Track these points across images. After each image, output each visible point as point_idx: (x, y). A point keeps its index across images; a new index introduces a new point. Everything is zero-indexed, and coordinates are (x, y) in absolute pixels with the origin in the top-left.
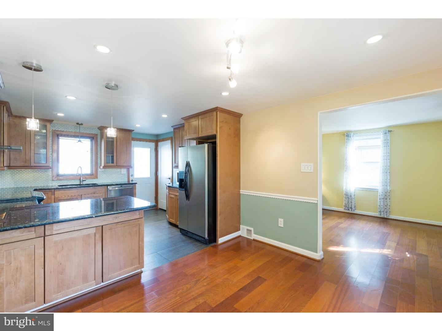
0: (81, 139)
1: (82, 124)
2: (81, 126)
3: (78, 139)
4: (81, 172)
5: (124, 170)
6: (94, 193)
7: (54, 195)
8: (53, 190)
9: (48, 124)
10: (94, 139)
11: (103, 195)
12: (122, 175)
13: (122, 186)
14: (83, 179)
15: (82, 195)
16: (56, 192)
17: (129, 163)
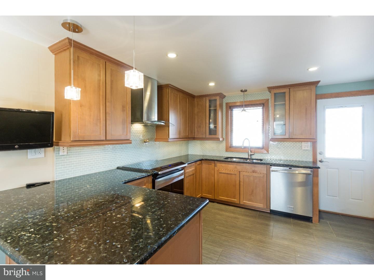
0: (245, 109)
1: (246, 91)
2: (245, 93)
3: (242, 109)
4: (249, 144)
5: (307, 145)
6: (254, 172)
7: (216, 167)
8: (216, 162)
9: (218, 98)
10: (265, 106)
11: (264, 176)
12: (304, 151)
13: (291, 169)
14: (251, 152)
15: (241, 172)
16: (218, 164)
17: (311, 135)
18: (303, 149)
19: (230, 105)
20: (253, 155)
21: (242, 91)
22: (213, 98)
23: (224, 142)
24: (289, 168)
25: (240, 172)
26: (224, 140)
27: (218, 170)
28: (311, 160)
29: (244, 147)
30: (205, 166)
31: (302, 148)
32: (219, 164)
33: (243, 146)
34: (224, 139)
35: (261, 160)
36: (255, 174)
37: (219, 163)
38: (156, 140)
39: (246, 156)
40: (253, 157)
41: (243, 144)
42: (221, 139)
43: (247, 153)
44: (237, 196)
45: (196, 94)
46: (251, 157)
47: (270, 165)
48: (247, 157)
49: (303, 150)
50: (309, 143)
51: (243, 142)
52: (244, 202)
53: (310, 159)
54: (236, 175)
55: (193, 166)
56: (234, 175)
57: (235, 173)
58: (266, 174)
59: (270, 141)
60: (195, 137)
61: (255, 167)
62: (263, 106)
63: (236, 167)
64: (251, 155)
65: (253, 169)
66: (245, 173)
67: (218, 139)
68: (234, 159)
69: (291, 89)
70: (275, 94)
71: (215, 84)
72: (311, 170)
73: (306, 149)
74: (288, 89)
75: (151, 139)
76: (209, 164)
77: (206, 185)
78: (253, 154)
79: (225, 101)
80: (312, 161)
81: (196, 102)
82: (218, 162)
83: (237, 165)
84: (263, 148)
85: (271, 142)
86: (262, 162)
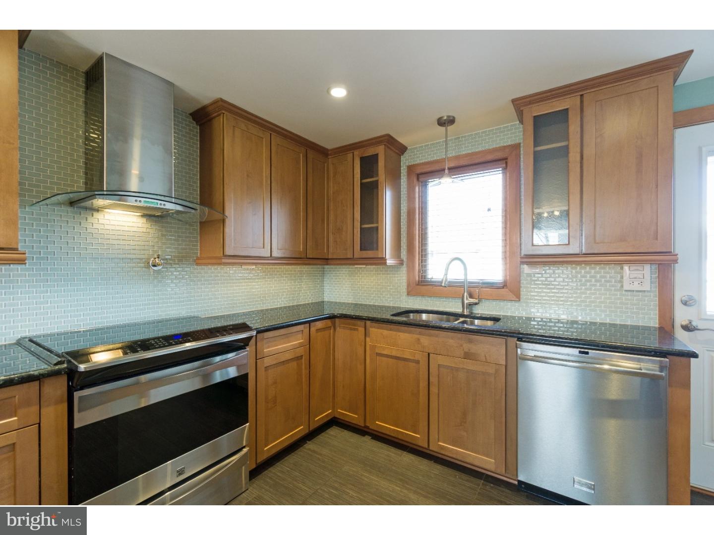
1: (451, 121)
2: (450, 126)
4: (466, 274)
5: (638, 274)
6: (468, 356)
7: (369, 337)
8: (368, 323)
9: (380, 150)
10: (509, 164)
11: (497, 371)
12: (629, 293)
13: (587, 353)
14: (471, 296)
15: (431, 355)
16: (373, 329)
17: (657, 239)
18: (626, 287)
19: (419, 171)
20: (476, 304)
21: (441, 123)
22: (370, 152)
23: (404, 269)
24: (580, 352)
25: (429, 354)
26: (402, 264)
27: (373, 347)
28: (654, 323)
29: (449, 282)
30: (342, 333)
31: (622, 286)
32: (375, 331)
33: (446, 280)
34: (403, 260)
35: (496, 319)
36: (470, 365)
37: (374, 327)
38: (199, 262)
39: (455, 307)
40: (479, 310)
41: (446, 275)
42: (390, 262)
43: (460, 300)
44: (423, 425)
45: (329, 146)
46: (472, 310)
47: (516, 339)
48: (459, 310)
49: (626, 291)
50: (647, 267)
51: (447, 270)
52: (439, 444)
53: (652, 320)
54: (418, 362)
55: (300, 336)
56: (414, 364)
57: (416, 358)
58: (504, 367)
59: (522, 263)
60: (329, 258)
61: (470, 341)
62: (505, 165)
63: (419, 339)
64: (470, 305)
65: (466, 346)
66: (441, 360)
67: (382, 261)
68: (424, 316)
69: (586, 98)
70: (536, 118)
71: (349, 92)
72: (661, 362)
73: (636, 286)
74: (578, 98)
75: (181, 259)
76: (351, 329)
77: (343, 387)
78: (477, 301)
79: (406, 161)
80: (657, 326)
81: (331, 167)
82: (374, 324)
83: (423, 335)
84: (504, 285)
85: (525, 267)
86: (498, 326)
